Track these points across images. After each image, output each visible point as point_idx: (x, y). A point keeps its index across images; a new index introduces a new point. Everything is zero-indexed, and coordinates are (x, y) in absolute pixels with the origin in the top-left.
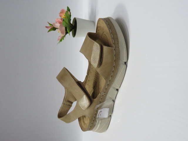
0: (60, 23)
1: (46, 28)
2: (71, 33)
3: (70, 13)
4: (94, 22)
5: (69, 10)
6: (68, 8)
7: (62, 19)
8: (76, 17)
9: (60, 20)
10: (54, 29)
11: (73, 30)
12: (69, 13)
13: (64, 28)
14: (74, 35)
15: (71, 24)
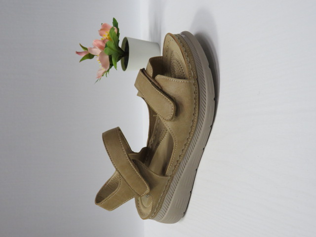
0: (101, 48)
1: (77, 55)
2: (119, 63)
3: (118, 29)
4: (158, 45)
5: (116, 24)
6: (114, 20)
7: (104, 41)
8: (128, 36)
9: (101, 44)
10: (90, 56)
11: (123, 58)
12: (116, 30)
13: (107, 57)
14: (125, 66)
15: (119, 48)
